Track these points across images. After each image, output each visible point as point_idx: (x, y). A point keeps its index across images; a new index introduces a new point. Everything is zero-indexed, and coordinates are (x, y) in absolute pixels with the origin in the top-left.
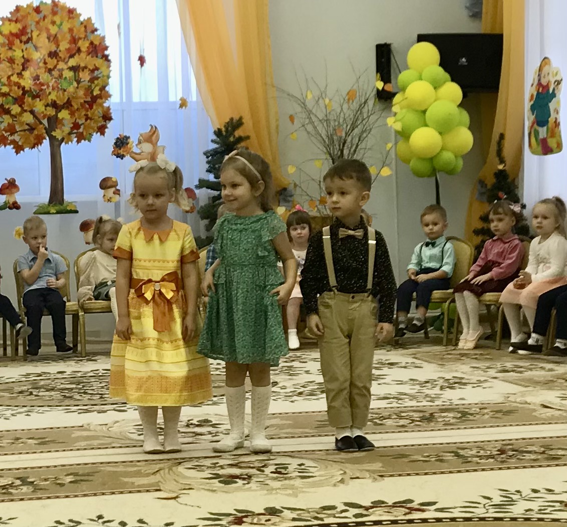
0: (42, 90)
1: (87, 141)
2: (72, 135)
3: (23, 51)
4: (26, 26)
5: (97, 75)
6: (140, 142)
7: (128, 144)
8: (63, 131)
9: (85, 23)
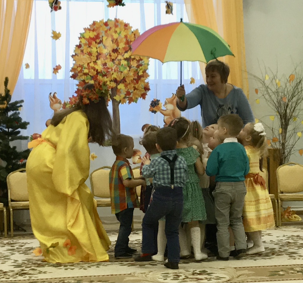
0: (108, 72)
1: (134, 102)
2: (126, 99)
3: (97, 48)
4: (99, 34)
5: (141, 63)
6: (166, 104)
7: (158, 104)
8: (120, 97)
9: (134, 32)
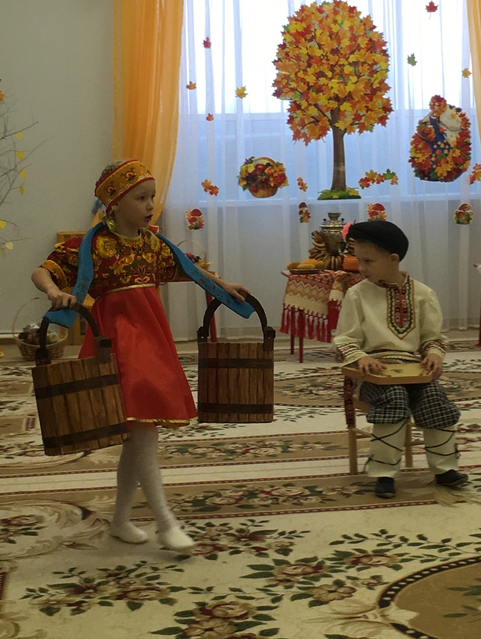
1: (369, 132)
2: (354, 126)
3: (307, 49)
4: (310, 25)
5: (376, 70)
8: (346, 123)
9: (365, 21)
